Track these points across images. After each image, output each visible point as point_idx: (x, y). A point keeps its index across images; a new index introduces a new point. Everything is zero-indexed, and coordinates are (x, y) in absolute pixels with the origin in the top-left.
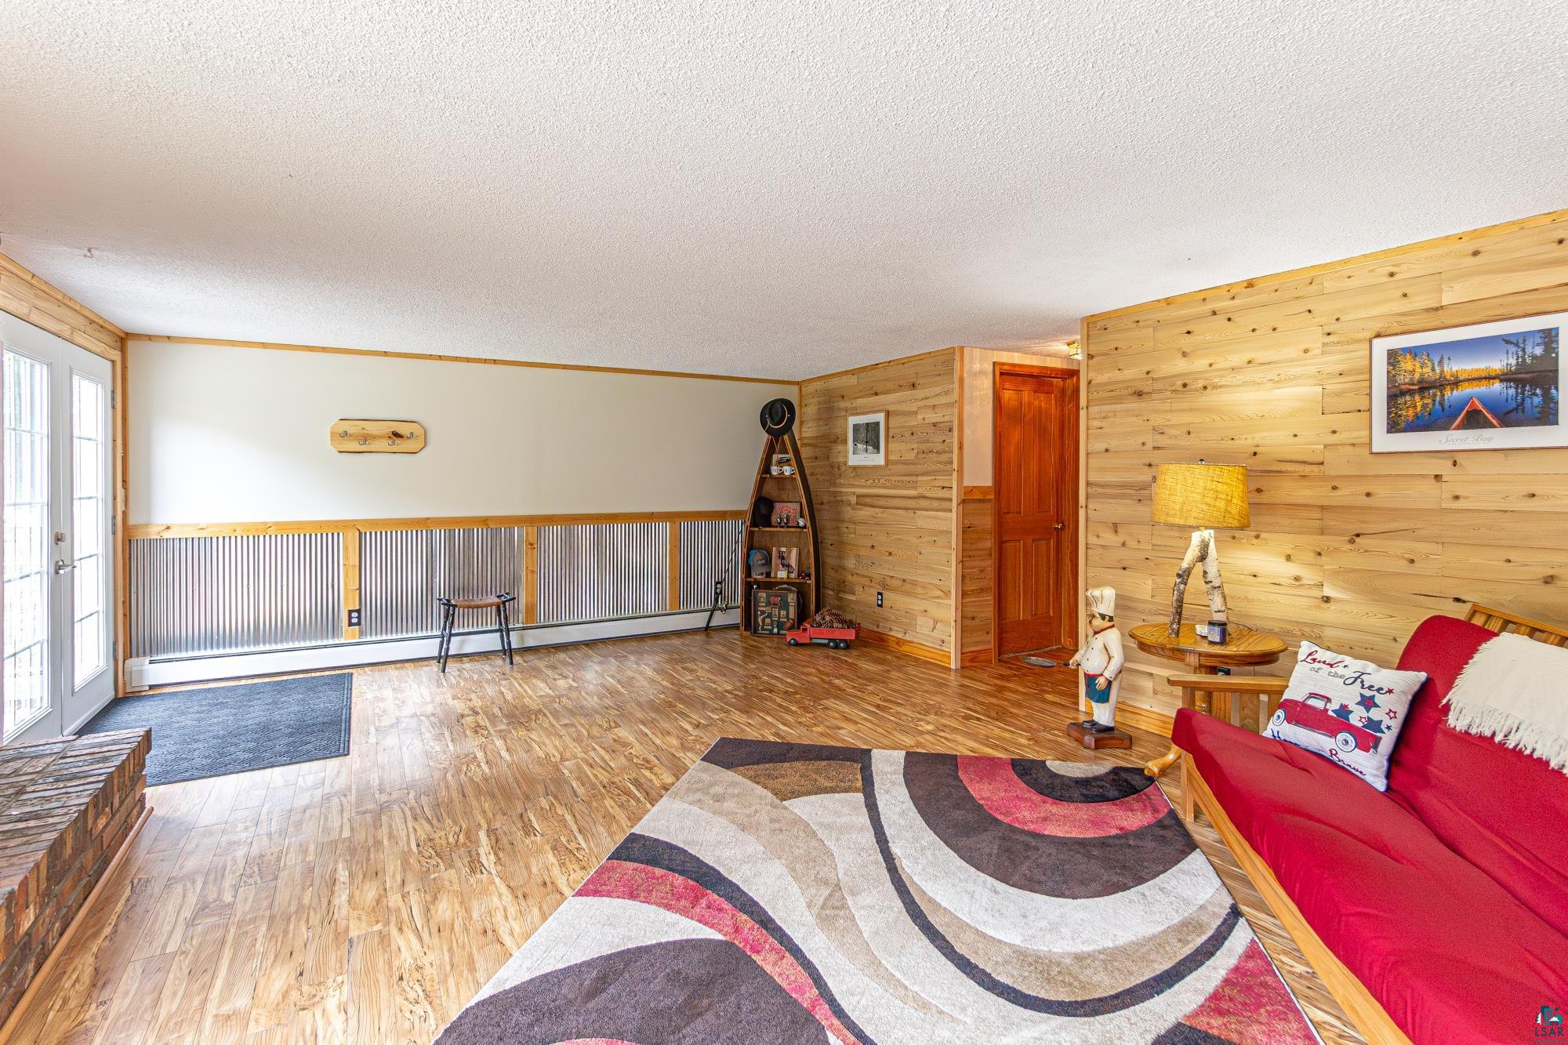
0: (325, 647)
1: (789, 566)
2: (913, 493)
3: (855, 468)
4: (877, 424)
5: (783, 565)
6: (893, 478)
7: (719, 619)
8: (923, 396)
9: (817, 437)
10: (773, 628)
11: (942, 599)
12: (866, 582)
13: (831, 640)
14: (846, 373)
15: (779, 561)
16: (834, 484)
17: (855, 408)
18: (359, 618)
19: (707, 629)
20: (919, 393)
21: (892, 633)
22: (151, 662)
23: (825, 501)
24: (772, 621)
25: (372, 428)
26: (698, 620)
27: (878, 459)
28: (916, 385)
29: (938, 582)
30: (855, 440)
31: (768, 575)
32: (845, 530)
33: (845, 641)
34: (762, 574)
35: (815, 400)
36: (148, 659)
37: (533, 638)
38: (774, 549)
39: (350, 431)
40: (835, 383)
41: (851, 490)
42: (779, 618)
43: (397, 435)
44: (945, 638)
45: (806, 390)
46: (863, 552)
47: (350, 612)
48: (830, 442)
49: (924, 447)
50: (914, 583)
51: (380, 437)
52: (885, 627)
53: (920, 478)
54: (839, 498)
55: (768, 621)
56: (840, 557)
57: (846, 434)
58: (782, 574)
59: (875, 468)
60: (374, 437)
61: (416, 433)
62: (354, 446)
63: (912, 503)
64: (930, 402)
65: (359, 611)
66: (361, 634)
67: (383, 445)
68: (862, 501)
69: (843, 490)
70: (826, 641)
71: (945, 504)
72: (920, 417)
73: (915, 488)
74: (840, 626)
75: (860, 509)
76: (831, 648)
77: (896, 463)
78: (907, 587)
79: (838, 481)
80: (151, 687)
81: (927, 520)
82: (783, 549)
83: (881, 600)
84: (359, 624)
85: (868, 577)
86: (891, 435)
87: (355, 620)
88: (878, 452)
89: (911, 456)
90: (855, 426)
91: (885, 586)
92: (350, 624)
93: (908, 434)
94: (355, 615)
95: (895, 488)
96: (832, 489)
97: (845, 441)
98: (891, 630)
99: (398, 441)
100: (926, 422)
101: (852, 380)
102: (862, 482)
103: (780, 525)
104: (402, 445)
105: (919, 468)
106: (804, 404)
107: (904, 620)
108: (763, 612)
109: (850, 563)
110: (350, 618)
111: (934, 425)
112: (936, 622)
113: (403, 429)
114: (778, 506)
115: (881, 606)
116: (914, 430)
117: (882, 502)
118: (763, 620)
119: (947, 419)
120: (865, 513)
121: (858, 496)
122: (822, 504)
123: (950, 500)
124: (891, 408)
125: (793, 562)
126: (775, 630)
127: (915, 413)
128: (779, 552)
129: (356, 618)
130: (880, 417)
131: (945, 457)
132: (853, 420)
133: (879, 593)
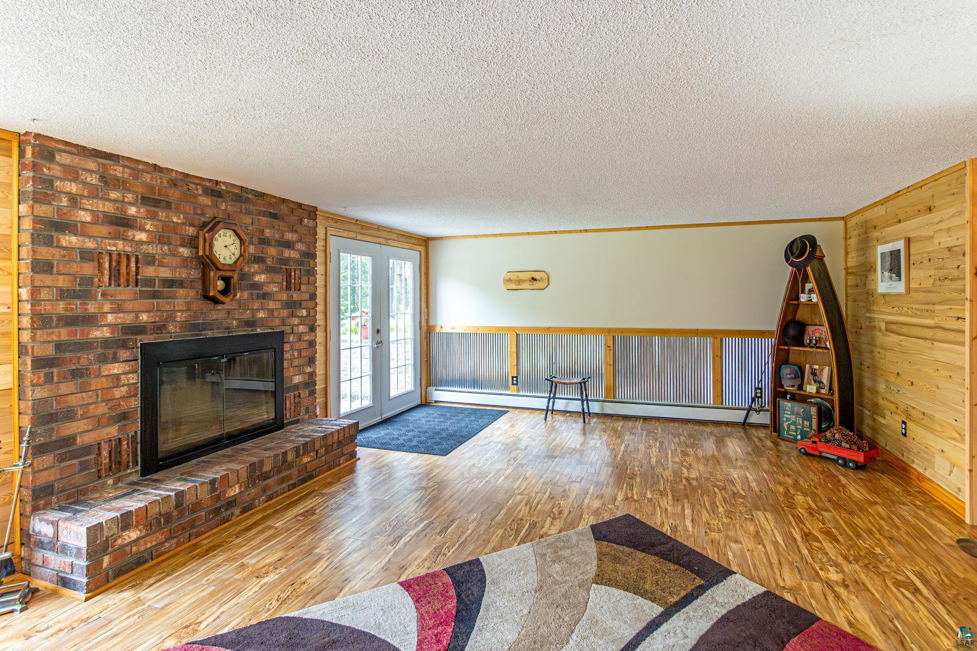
0: (501, 394)
1: (821, 382)
2: (930, 322)
3: (884, 296)
4: (899, 251)
5: (815, 381)
6: (915, 306)
7: (754, 418)
8: (938, 219)
9: (858, 265)
10: (797, 435)
11: (959, 442)
12: (893, 407)
13: (839, 458)
14: (876, 204)
15: (811, 377)
16: (869, 311)
17: (884, 237)
18: (517, 381)
19: (745, 424)
20: (935, 216)
21: (914, 466)
22: (436, 390)
23: (863, 325)
24: (796, 429)
25: (523, 276)
26: (738, 416)
27: (899, 287)
28: (932, 208)
29: (954, 422)
30: (883, 268)
31: (800, 387)
32: (878, 355)
33: (856, 462)
34: (793, 386)
35: (855, 233)
36: (434, 388)
37: (610, 408)
38: (807, 366)
39: (512, 278)
40: (869, 214)
41: (883, 316)
42: (803, 427)
43: (534, 279)
44: (960, 486)
45: (852, 223)
46: (892, 379)
47: (513, 377)
48: (867, 271)
49: (941, 273)
50: (932, 418)
51: (526, 281)
52: (908, 458)
53: (937, 307)
54: (873, 324)
55: (793, 427)
56: (874, 380)
57: (875, 262)
58: (811, 389)
59: (899, 295)
60: (523, 281)
61: (544, 278)
62: (513, 286)
63: (928, 333)
64: (943, 226)
65: (517, 377)
66: (518, 390)
67: (526, 285)
68: (891, 328)
69: (876, 316)
70: (835, 457)
71: (959, 337)
72: (936, 241)
73: (933, 318)
74: (848, 446)
75: (889, 336)
76: (839, 465)
77: (916, 291)
78: (927, 420)
79: (872, 307)
80: (436, 402)
81: (944, 353)
82: (816, 367)
83: (905, 429)
84: (517, 384)
85: (895, 404)
86: (912, 262)
87: (515, 382)
88: (900, 280)
89: (928, 283)
90: (882, 254)
91: (909, 416)
92: (513, 384)
93: (926, 261)
94: (515, 379)
95: (915, 316)
96: (868, 315)
97: (875, 270)
98: (913, 462)
99: (535, 283)
100: (943, 246)
101: (881, 211)
102: (890, 310)
103: (809, 345)
104: (538, 285)
105: (935, 297)
106: (848, 237)
107: (924, 455)
108: (788, 420)
109: (881, 387)
110: (513, 381)
111: (949, 249)
112: (953, 465)
113: (537, 276)
114: (810, 329)
115: (905, 435)
116: (932, 256)
117: (905, 330)
118: (789, 426)
119: (960, 242)
120: (893, 339)
121: (888, 323)
122: (861, 328)
123: (963, 332)
124: (911, 235)
125: (825, 379)
126: (799, 437)
127: (932, 237)
128: (812, 368)
129: (515, 380)
130: (900, 245)
131: (958, 285)
132: (882, 249)
133: (904, 422)
